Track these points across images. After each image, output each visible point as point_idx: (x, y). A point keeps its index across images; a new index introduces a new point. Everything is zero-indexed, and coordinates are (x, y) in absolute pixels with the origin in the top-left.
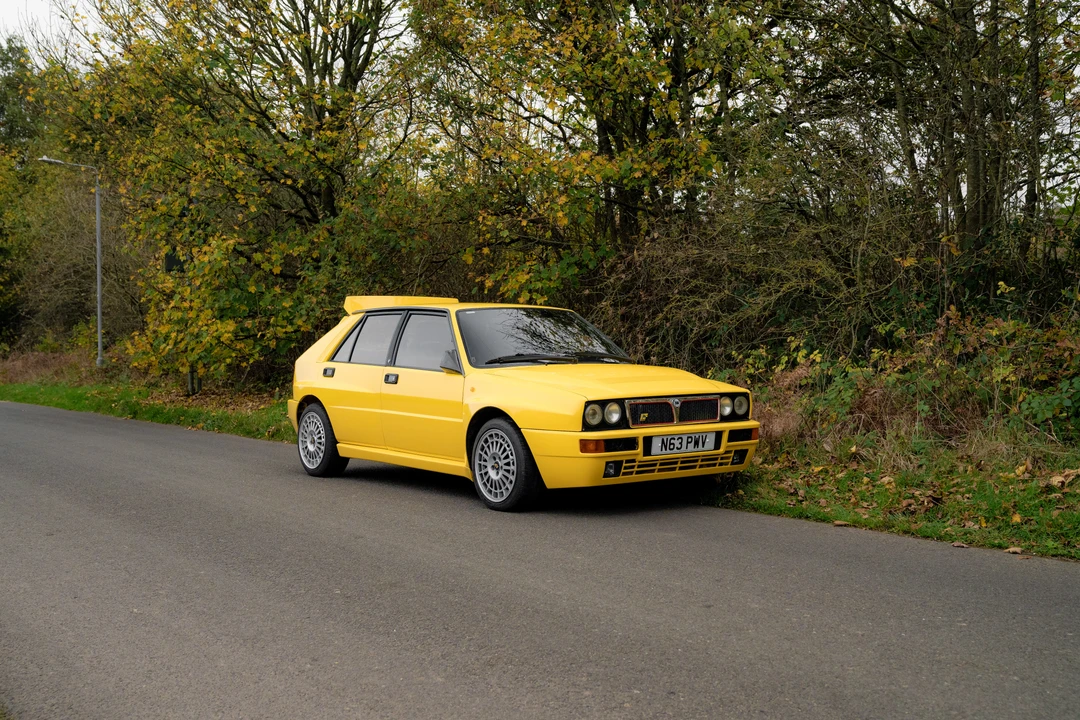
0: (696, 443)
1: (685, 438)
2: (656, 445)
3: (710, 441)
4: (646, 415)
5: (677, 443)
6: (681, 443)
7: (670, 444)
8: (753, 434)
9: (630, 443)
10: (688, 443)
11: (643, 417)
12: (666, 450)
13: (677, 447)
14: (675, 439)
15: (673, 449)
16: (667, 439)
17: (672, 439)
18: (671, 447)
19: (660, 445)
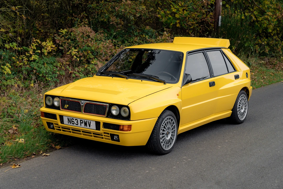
0: (86, 124)
1: (79, 120)
2: (65, 119)
3: (93, 126)
4: (68, 106)
5: (75, 122)
6: (77, 122)
7: (72, 121)
8: (121, 128)
9: (53, 116)
10: (81, 123)
11: (66, 106)
12: (70, 123)
13: (76, 124)
14: (74, 120)
15: (74, 124)
16: (70, 118)
17: (72, 119)
18: (73, 123)
19: (67, 120)
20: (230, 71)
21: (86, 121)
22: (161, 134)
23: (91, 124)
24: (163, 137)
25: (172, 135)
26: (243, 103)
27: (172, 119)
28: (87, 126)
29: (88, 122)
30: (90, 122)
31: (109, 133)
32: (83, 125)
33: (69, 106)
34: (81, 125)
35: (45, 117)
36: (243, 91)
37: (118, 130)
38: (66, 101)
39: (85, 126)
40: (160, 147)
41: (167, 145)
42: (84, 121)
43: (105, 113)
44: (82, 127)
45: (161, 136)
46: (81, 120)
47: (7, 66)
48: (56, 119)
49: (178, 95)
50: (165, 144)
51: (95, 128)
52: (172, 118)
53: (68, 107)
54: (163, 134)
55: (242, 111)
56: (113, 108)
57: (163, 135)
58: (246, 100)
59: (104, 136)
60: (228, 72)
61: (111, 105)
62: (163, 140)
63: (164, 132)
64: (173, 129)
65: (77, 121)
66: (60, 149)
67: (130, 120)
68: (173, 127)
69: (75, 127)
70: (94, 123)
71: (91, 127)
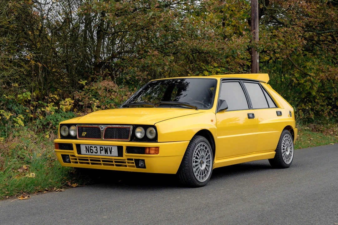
0: (106, 151)
1: (98, 148)
2: (83, 149)
3: (115, 151)
4: (85, 133)
5: (94, 150)
6: (97, 150)
7: (91, 150)
8: (147, 150)
10: (101, 150)
11: (84, 134)
12: (89, 152)
13: (95, 152)
14: (92, 147)
15: (92, 153)
16: (88, 146)
17: (90, 147)
18: (92, 151)
19: (85, 149)
20: (270, 107)
21: (107, 147)
22: (194, 162)
23: (113, 150)
24: (196, 166)
25: (207, 165)
26: (287, 144)
27: (206, 147)
28: (107, 154)
29: (109, 148)
30: (111, 148)
31: (134, 158)
32: (103, 152)
33: (87, 133)
34: (101, 153)
35: (60, 149)
36: (287, 131)
37: (144, 154)
38: (84, 128)
39: (105, 153)
40: (193, 176)
41: (201, 176)
42: (105, 147)
43: (128, 137)
44: (102, 155)
45: (194, 164)
46: (100, 147)
47: (20, 117)
48: (72, 149)
49: (212, 121)
50: (199, 175)
51: (117, 155)
52: (206, 145)
53: (85, 135)
54: (196, 162)
55: (288, 153)
56: (138, 130)
57: (197, 164)
58: (292, 142)
59: (128, 163)
60: (269, 107)
61: (136, 126)
62: (197, 169)
63: (197, 160)
64: (207, 159)
65: (96, 148)
66: (77, 187)
67: (157, 142)
68: (207, 156)
69: (94, 156)
70: (116, 148)
71: (113, 154)
